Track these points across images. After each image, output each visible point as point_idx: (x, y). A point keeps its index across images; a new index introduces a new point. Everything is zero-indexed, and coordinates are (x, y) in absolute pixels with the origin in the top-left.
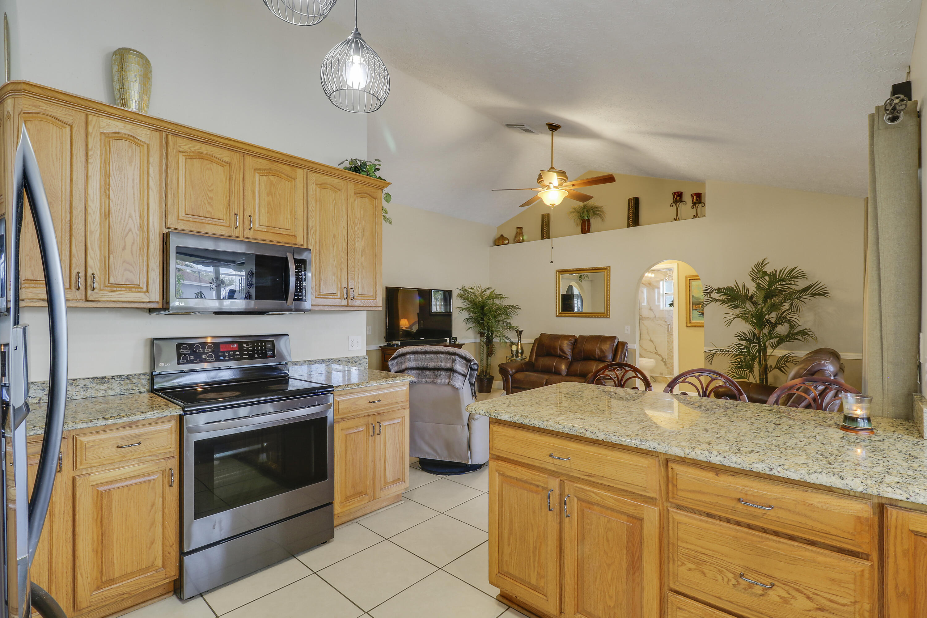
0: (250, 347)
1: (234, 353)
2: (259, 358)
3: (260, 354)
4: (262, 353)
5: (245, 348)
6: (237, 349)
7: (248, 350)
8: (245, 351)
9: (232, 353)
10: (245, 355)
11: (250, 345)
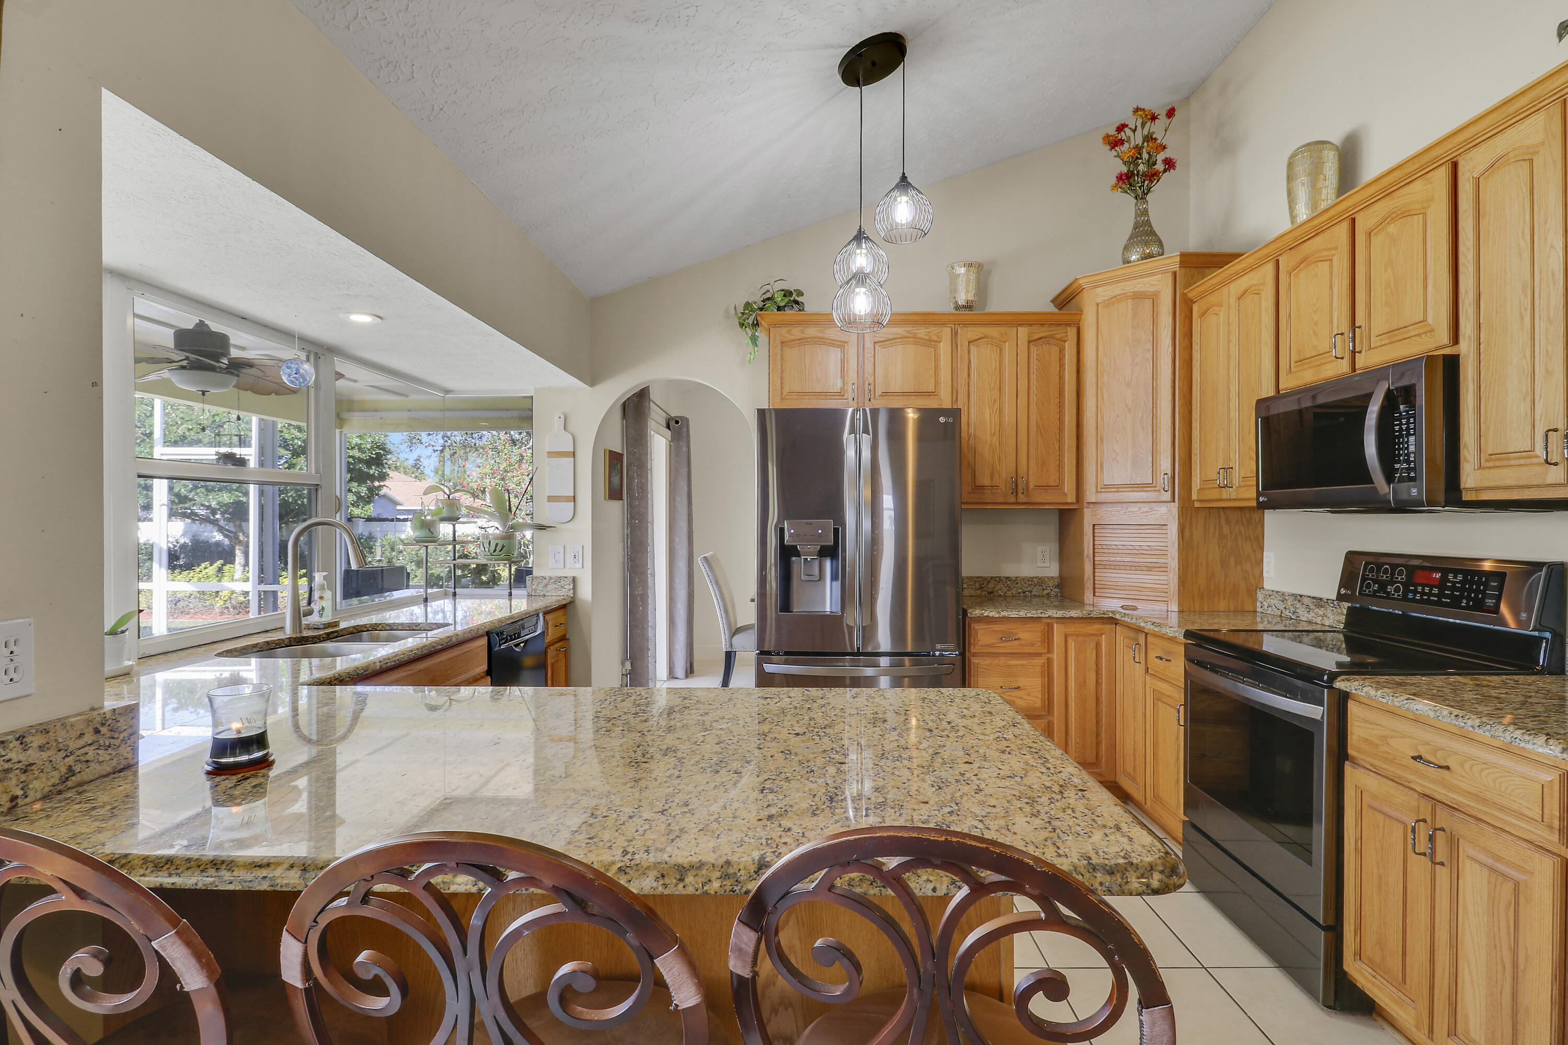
0: (1458, 583)
1: (1431, 590)
2: (1467, 608)
3: (1472, 599)
4: (1475, 600)
5: (1450, 582)
6: (1437, 583)
7: (1453, 588)
8: (1448, 588)
9: (1427, 590)
10: (1447, 596)
11: (1460, 577)
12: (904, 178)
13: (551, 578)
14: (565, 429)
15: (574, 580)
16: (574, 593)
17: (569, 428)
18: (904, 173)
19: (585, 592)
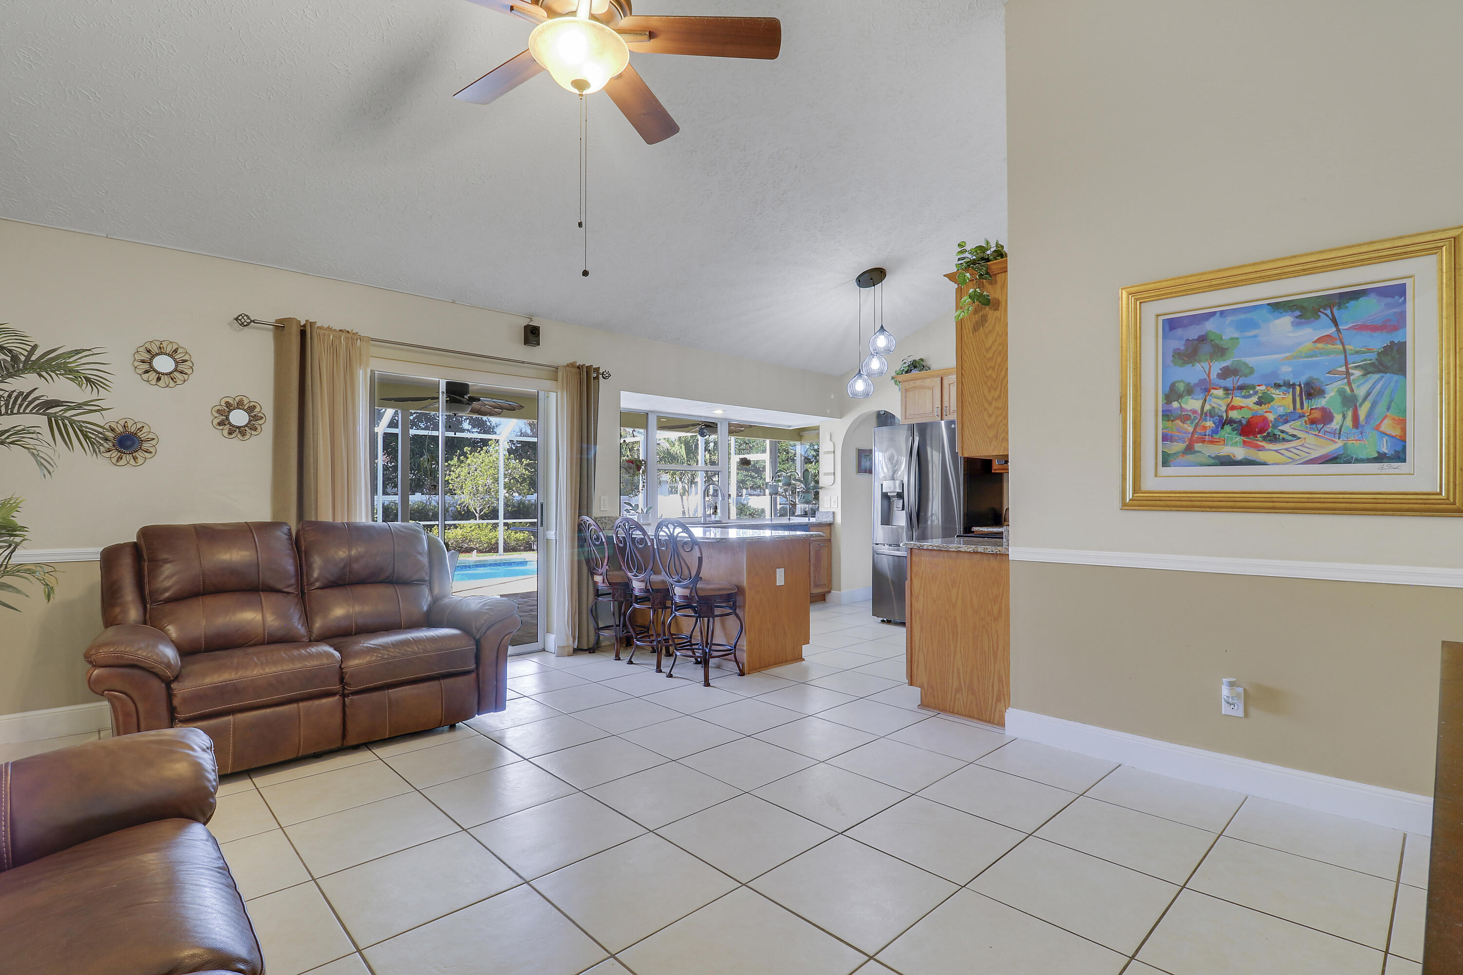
12: (882, 327)
13: (824, 512)
14: (831, 440)
15: (834, 513)
16: (834, 520)
17: (833, 439)
18: (882, 325)
19: (838, 519)
